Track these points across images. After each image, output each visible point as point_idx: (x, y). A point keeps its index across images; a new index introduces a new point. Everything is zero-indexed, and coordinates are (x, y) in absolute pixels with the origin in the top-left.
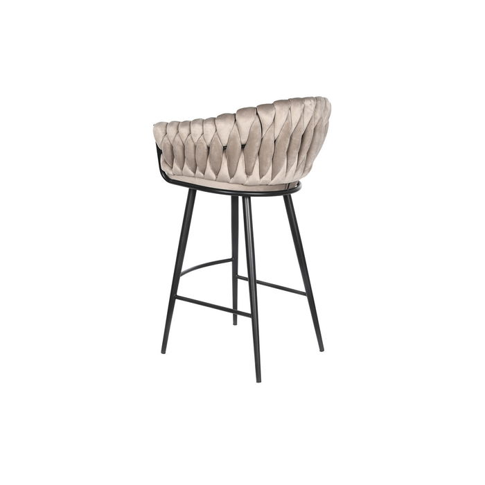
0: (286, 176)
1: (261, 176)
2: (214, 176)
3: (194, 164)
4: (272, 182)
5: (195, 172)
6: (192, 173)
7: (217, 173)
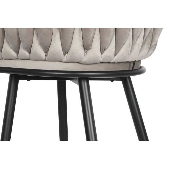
0: (131, 50)
1: (103, 50)
2: (42, 54)
3: (16, 40)
4: (116, 59)
5: (18, 52)
6: (14, 54)
7: (46, 49)
